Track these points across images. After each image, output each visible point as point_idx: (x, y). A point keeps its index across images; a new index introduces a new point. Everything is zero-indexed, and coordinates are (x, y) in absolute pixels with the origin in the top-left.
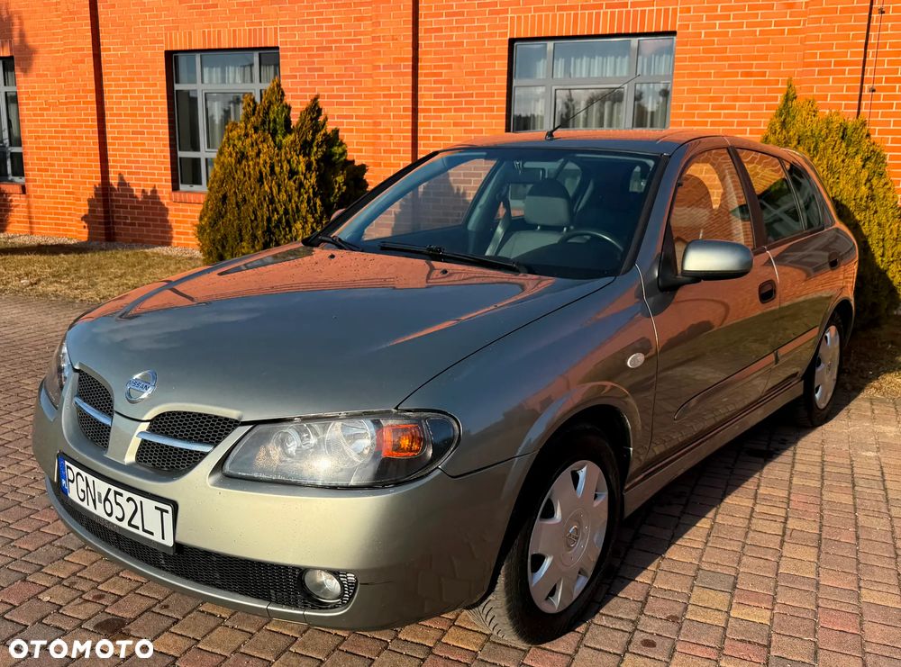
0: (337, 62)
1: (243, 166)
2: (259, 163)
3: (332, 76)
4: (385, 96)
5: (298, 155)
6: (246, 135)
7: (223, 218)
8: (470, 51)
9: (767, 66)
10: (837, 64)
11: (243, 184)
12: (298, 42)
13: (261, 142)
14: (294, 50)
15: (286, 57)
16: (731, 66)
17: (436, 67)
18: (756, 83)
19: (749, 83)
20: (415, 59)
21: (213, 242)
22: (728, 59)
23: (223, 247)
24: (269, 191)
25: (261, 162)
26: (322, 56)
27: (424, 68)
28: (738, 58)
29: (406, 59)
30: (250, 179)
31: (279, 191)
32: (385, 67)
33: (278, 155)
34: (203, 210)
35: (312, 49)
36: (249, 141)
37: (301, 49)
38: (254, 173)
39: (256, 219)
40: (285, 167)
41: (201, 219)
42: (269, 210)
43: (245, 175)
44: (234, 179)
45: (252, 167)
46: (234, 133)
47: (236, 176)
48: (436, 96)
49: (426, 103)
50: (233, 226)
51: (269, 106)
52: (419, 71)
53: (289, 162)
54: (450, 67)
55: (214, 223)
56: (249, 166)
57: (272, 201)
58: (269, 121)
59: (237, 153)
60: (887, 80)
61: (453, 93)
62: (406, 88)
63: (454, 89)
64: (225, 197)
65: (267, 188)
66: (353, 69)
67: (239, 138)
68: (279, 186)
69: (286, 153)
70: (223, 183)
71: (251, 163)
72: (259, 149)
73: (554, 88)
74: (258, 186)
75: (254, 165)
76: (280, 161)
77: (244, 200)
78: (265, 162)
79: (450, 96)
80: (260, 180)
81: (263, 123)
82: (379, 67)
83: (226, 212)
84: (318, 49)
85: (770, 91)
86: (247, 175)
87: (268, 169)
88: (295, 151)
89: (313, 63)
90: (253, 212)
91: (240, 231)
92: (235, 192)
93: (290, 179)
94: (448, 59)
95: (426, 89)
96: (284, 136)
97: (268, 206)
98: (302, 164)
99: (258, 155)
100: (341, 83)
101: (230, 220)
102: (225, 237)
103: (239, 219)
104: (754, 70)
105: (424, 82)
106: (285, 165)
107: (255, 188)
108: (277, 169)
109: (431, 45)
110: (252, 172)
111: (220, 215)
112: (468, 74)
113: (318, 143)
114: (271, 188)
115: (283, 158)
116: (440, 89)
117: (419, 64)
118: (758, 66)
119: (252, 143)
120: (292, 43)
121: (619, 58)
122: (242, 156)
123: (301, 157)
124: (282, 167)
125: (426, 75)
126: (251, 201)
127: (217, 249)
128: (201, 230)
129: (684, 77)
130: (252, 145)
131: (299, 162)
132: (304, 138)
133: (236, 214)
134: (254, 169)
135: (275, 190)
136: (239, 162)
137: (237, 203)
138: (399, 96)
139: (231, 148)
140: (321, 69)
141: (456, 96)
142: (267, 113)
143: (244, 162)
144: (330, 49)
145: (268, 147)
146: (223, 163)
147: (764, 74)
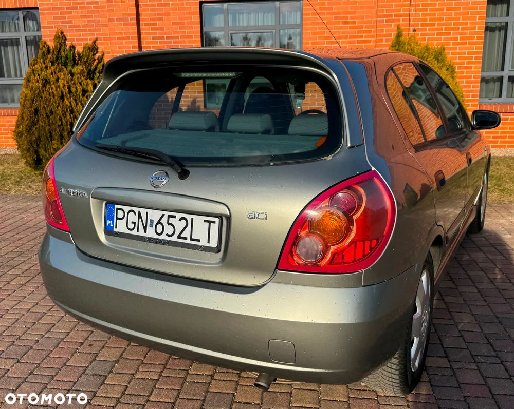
0: (82, 17)
1: (47, 88)
2: (59, 87)
3: (79, 26)
4: (119, 38)
5: (86, 79)
6: (46, 67)
7: (35, 125)
8: (173, 9)
9: (357, 18)
10: (396, 16)
11: (50, 101)
12: (52, 4)
13: (58, 71)
14: (50, 9)
15: (44, 14)
16: (336, 18)
17: (152, 19)
18: (351, 27)
19: (347, 28)
20: (138, 15)
21: (30, 142)
22: (334, 13)
23: (38, 145)
24: (69, 104)
25: (61, 85)
26: (70, 13)
27: (144, 20)
28: (339, 13)
29: (131, 15)
30: (54, 97)
31: (77, 104)
32: (117, 20)
33: (72, 80)
34: (18, 120)
35: (63, 8)
36: (49, 71)
37: (55, 9)
38: (57, 93)
39: (62, 124)
40: (78, 88)
41: (18, 126)
42: (71, 118)
43: (50, 95)
44: (42, 98)
45: (55, 89)
46: (37, 66)
47: (43, 96)
48: (153, 38)
49: (147, 43)
50: (45, 130)
51: (61, 47)
52: (141, 22)
53: (80, 84)
54: (161, 19)
55: (29, 130)
56: (52, 88)
57: (72, 112)
58: (61, 57)
59: (42, 79)
60: (422, 25)
61: (165, 36)
62: (133, 33)
63: (165, 33)
64: (36, 111)
65: (67, 102)
66: (93, 21)
67: (42, 70)
68: (76, 100)
69: (78, 78)
70: (33, 101)
71: (53, 86)
72: (58, 77)
73: (230, 32)
74: (61, 102)
75: (56, 88)
76: (74, 84)
77: (52, 112)
78: (64, 85)
79: (163, 38)
80: (62, 97)
81: (57, 59)
82: (113, 20)
83: (38, 121)
84: (67, 8)
85: (359, 32)
86: (52, 95)
87: (67, 89)
88: (84, 76)
89: (65, 18)
90: (60, 120)
91: (51, 133)
92: (44, 107)
93: (83, 95)
94: (159, 14)
95: (146, 34)
96: (73, 66)
97: (70, 115)
98: (90, 85)
99: (57, 80)
100: (86, 31)
101: (42, 126)
102: (39, 138)
103: (49, 125)
104: (349, 20)
105: (144, 29)
106: (79, 87)
107: (59, 103)
108: (73, 90)
109: (147, 5)
110: (55, 92)
111: (34, 123)
112: (174, 24)
113: (99, 71)
114: (70, 102)
115: (76, 82)
116: (156, 34)
117: (140, 18)
118: (351, 18)
119: (52, 73)
120: (47, 4)
121: (266, 14)
122: (46, 82)
123: (89, 80)
124: (76, 88)
125: (146, 25)
126: (57, 112)
127: (33, 147)
128: (18, 135)
129: (309, 25)
130: (52, 74)
131: (88, 84)
132: (89, 68)
133: (47, 122)
134: (56, 90)
135: (73, 104)
136: (44, 86)
137: (46, 114)
138: (128, 38)
139: (37, 77)
140: (71, 22)
141: (167, 38)
142: (59, 52)
143: (48, 86)
144: (76, 8)
145: (64, 75)
146: (32, 87)
147: (354, 23)
